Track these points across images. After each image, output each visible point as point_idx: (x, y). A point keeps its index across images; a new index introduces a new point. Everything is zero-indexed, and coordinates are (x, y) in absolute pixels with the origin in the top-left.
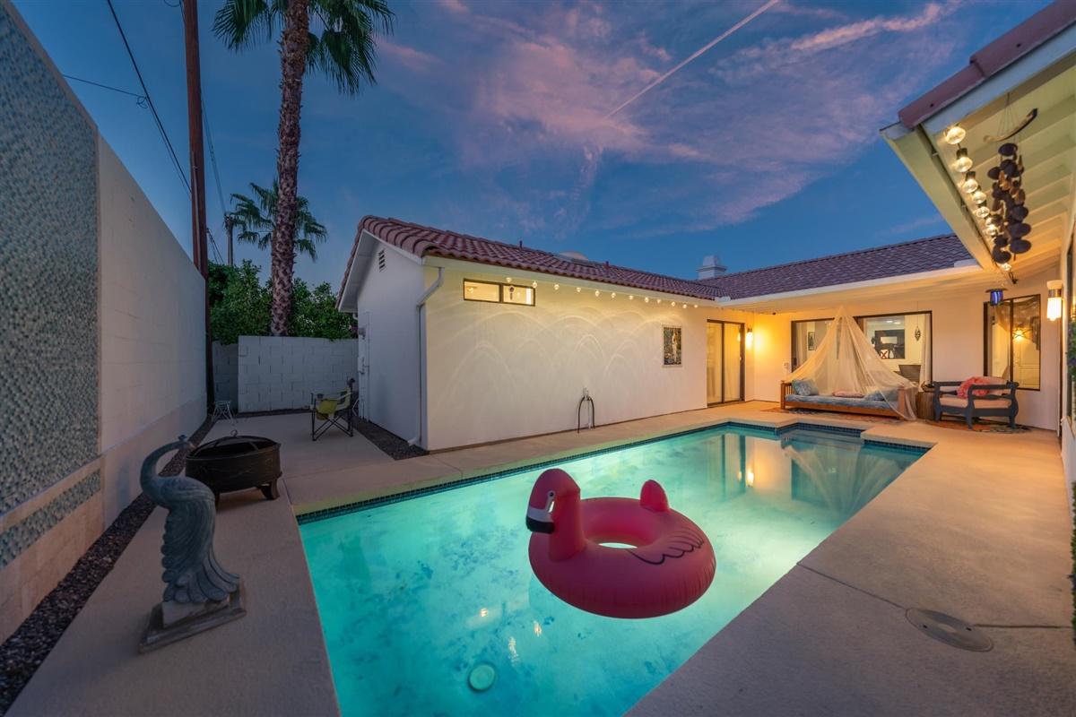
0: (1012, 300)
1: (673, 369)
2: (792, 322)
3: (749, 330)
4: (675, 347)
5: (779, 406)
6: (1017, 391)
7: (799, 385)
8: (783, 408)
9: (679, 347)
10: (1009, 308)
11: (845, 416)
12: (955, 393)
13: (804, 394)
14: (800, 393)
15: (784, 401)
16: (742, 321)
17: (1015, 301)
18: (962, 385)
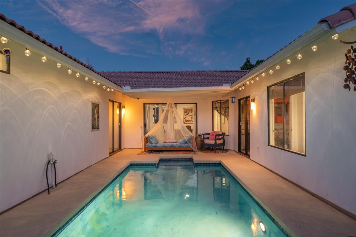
0: (221, 101)
1: (96, 132)
2: (144, 104)
3: (124, 107)
4: (96, 116)
5: (143, 150)
6: (225, 136)
7: (151, 138)
8: (145, 151)
9: (98, 118)
10: (220, 104)
11: (172, 153)
12: (208, 138)
13: (154, 143)
14: (153, 142)
15: (146, 148)
16: (120, 102)
17: (222, 101)
18: (211, 135)
